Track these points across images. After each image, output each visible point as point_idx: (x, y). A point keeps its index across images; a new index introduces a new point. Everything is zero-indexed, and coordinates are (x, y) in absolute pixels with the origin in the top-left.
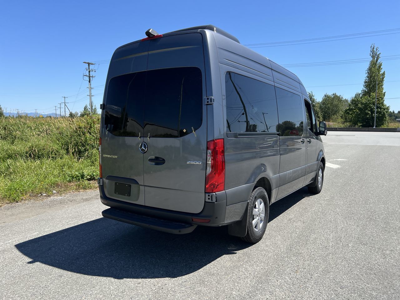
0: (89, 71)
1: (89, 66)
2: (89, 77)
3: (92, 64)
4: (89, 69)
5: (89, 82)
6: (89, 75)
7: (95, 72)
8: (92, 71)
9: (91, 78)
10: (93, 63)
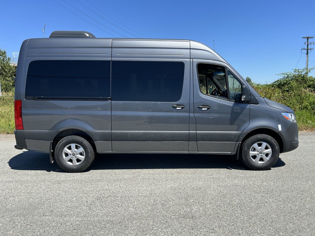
0: (308, 45)
1: (308, 40)
2: (308, 50)
3: (311, 38)
4: (308, 43)
5: (307, 54)
6: (308, 48)
7: (314, 44)
8: (311, 44)
9: (309, 51)
10: (312, 36)
